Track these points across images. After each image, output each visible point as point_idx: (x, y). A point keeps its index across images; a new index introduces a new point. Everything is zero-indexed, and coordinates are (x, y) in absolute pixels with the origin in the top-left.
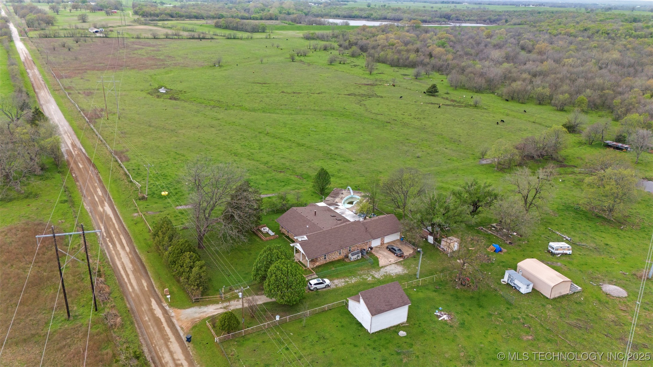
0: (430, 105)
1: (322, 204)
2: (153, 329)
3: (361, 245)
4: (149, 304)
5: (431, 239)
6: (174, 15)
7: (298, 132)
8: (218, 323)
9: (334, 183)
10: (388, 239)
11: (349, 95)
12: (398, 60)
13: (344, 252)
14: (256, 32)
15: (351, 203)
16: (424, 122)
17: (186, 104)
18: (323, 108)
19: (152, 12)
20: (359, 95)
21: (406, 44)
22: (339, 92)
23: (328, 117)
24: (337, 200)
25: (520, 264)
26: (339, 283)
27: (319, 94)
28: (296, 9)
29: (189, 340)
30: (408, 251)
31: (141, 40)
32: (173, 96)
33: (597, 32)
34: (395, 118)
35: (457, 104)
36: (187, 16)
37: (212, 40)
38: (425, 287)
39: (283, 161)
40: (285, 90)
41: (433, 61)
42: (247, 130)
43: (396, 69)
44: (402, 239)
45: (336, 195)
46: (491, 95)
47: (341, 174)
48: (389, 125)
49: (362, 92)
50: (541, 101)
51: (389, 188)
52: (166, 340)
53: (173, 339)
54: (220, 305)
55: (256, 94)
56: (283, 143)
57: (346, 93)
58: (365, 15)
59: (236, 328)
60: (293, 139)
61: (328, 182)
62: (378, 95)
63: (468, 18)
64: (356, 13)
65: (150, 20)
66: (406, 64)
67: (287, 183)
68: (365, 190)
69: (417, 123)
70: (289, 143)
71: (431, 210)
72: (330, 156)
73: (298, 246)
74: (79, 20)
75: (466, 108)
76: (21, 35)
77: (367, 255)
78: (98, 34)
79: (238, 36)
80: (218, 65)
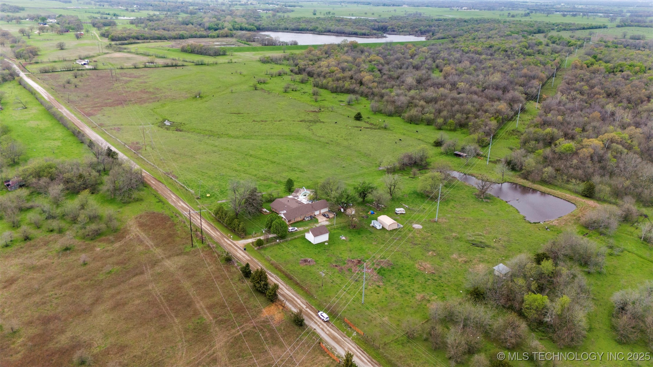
0: (356, 128)
1: (291, 197)
2: (229, 247)
3: (310, 214)
4: (224, 240)
5: (342, 210)
6: (140, 37)
7: (270, 153)
8: (255, 244)
9: (296, 185)
10: (323, 211)
11: (301, 121)
12: (337, 87)
13: (302, 217)
14: (218, 55)
15: (305, 195)
16: (350, 142)
17: (189, 135)
18: (284, 134)
19: (120, 36)
20: (308, 121)
21: (343, 70)
22: (294, 120)
23: (288, 141)
24: (298, 194)
25: (378, 218)
26: (301, 229)
27: (279, 121)
28: (247, 23)
29: (245, 249)
30: (331, 216)
31: (125, 71)
32: (178, 128)
33: (499, 49)
34: (332, 140)
35: (374, 127)
36: (151, 38)
37: (183, 67)
38: (338, 228)
39: (265, 173)
40: (256, 119)
41: (363, 88)
42: (238, 154)
43: (334, 95)
44: (329, 211)
45: (297, 191)
46: (398, 118)
47: (299, 180)
48: (328, 145)
49: (310, 118)
50: (429, 123)
51: (324, 187)
52: (236, 251)
53: (238, 250)
54: (253, 239)
55: (235, 124)
56: (262, 162)
57: (299, 119)
58: (311, 28)
59: (262, 245)
60: (268, 159)
61: (293, 185)
62: (321, 120)
63: (402, 30)
64: (303, 25)
65: (120, 44)
66: (342, 90)
67: (270, 186)
68: (312, 188)
69: (346, 143)
70: (266, 162)
71: (341, 196)
72: (292, 169)
73: (283, 216)
74: (58, 47)
75: (379, 130)
76: (23, 70)
77: (313, 218)
78: (87, 66)
79: (204, 62)
80: (198, 96)
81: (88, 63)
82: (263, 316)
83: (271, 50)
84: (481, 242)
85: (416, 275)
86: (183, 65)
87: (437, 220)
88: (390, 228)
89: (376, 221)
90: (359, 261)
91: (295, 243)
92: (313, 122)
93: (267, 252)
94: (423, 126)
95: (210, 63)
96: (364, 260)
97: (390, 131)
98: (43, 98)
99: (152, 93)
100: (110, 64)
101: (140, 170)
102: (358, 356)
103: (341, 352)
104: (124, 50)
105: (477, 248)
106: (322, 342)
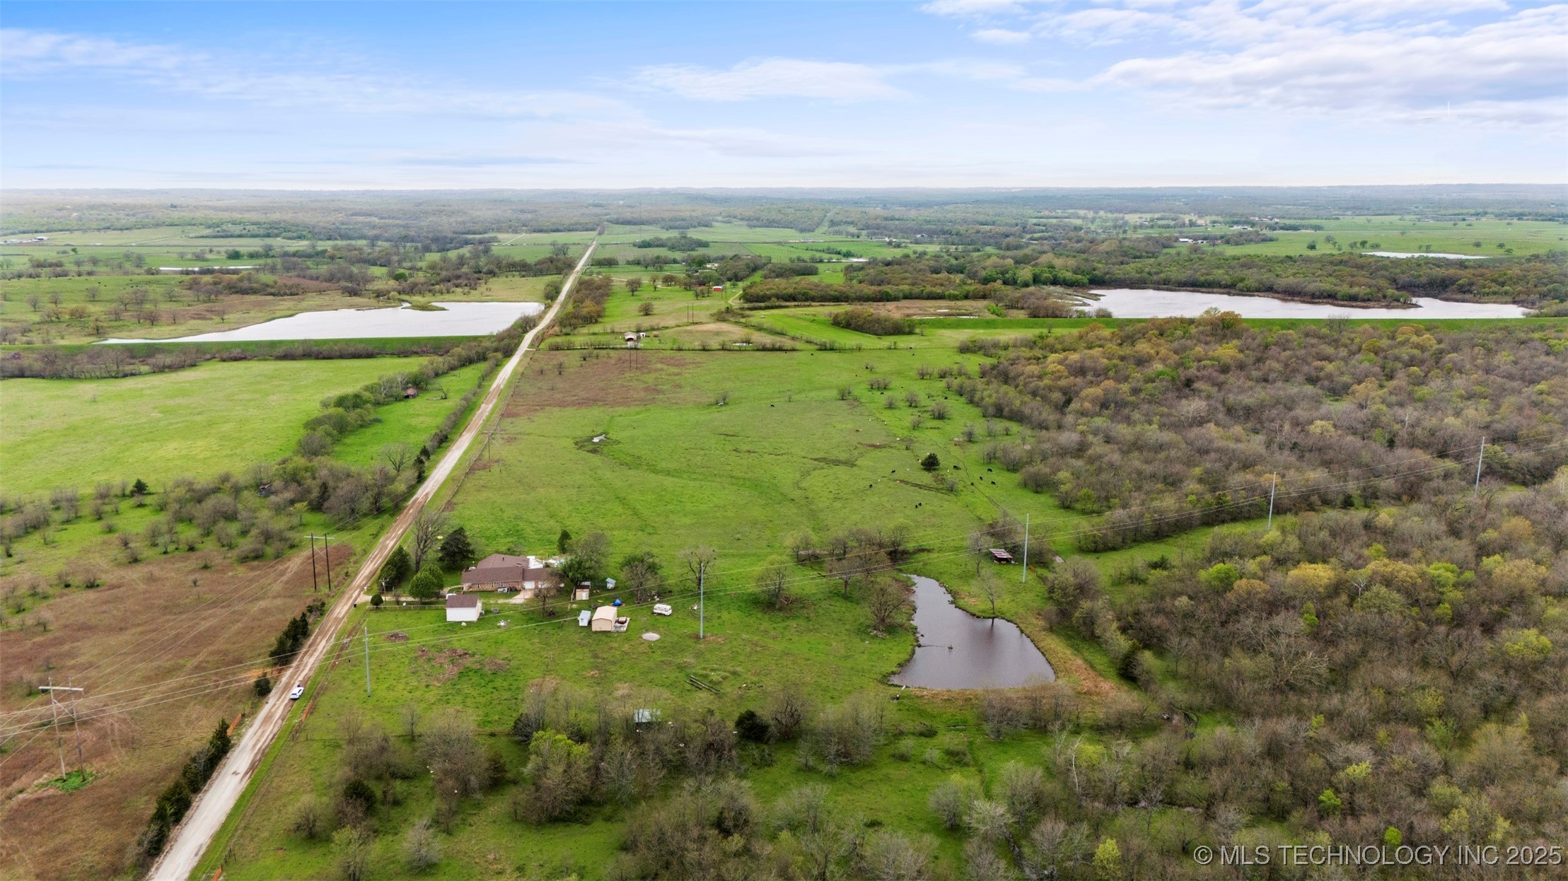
13: (495, 586)
14: (891, 334)
25: (599, 609)
35: (936, 485)
49: (844, 457)
57: (819, 456)
62: (856, 462)
74: (640, 311)
75: (931, 493)
76: (532, 345)
77: (514, 591)
78: (630, 344)
79: (837, 345)
80: (723, 401)
81: (639, 338)
82: (243, 676)
83: (1027, 326)
84: (711, 682)
85: (510, 689)
86: (794, 350)
87: (704, 637)
88: (595, 627)
89: (589, 613)
90: (466, 654)
91: (429, 615)
92: (837, 462)
93: (374, 616)
94: (1043, 498)
95: (847, 347)
96: (473, 655)
97: (952, 497)
98: (491, 386)
99: (659, 392)
100: (675, 341)
101: (427, 494)
102: (258, 740)
103: (251, 731)
104: (732, 319)
105: (688, 687)
106: (249, 716)
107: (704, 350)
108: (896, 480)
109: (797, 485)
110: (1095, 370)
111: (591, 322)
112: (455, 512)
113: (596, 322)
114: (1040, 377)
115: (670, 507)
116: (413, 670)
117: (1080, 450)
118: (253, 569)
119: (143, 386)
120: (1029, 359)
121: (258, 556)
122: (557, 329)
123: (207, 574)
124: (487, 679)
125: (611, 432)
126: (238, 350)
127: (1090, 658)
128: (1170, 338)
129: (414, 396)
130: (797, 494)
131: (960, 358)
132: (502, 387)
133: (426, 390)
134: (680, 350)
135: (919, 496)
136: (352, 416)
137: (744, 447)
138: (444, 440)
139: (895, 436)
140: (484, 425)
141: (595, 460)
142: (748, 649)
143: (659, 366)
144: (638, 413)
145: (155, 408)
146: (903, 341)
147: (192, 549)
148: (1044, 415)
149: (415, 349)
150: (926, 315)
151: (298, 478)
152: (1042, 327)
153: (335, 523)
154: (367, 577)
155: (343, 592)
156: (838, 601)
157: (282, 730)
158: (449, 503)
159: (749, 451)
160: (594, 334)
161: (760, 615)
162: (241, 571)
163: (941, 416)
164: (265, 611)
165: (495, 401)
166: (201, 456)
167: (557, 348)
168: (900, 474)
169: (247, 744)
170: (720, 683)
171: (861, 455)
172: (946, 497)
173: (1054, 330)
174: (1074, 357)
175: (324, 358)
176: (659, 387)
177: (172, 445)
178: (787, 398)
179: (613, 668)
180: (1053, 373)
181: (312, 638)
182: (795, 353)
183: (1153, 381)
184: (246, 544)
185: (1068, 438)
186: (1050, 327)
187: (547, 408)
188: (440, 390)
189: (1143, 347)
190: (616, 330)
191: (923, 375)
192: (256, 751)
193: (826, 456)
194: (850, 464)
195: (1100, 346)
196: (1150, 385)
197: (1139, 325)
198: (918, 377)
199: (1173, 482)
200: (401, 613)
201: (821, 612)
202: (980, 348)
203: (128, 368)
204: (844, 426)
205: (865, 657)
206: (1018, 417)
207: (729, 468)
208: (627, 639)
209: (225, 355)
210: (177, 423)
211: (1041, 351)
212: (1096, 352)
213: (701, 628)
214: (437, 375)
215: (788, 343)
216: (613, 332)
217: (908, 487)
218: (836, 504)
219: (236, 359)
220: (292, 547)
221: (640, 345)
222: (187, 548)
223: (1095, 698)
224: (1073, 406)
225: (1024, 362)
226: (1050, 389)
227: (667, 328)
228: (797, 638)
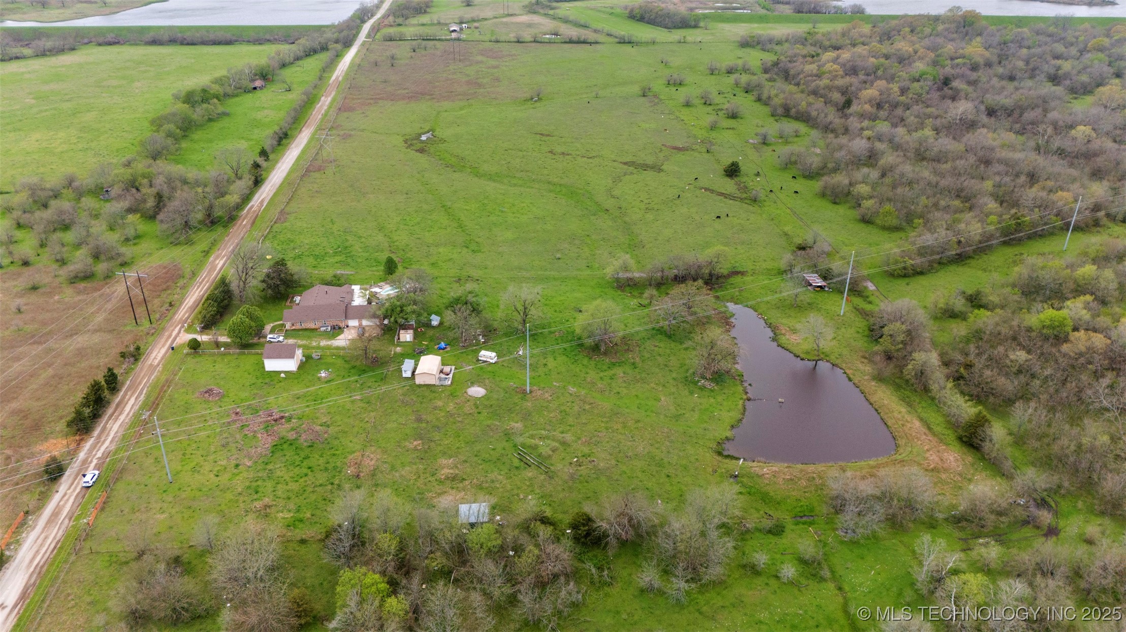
1: (356, 287)
10: (366, 322)
11: (625, 163)
12: (780, 107)
13: (319, 324)
20: (637, 165)
25: (422, 358)
29: (173, 349)
31: (497, 45)
32: (425, 146)
35: (738, 194)
38: (344, 357)
40: (557, 149)
43: (770, 120)
44: (381, 325)
52: (163, 347)
62: (663, 167)
66: (791, 113)
76: (369, 36)
77: (337, 330)
78: (454, 35)
79: (634, 39)
80: (536, 98)
81: (461, 29)
82: (39, 448)
83: (794, 21)
84: (540, 455)
85: (326, 469)
86: (597, 43)
87: (531, 392)
88: (419, 380)
89: (413, 361)
90: (282, 417)
91: (248, 360)
92: (645, 167)
93: (191, 362)
94: (842, 210)
95: (643, 40)
96: (290, 419)
97: (756, 208)
98: (330, 77)
99: (480, 85)
100: (493, 33)
101: (262, 201)
102: (37, 552)
103: (33, 535)
104: (542, 11)
105: (516, 462)
106: (34, 513)
107: (518, 42)
108: (701, 188)
109: (610, 193)
110: (864, 69)
111: (421, 13)
112: (287, 224)
113: (425, 12)
114: (819, 76)
115: (493, 218)
116: (224, 442)
117: (871, 158)
118: (79, 293)
119: (24, 70)
120: (804, 56)
121: (88, 276)
122: (391, 18)
123: (33, 298)
124: (302, 455)
125: (438, 130)
126: (113, 35)
127: (924, 415)
128: (920, 35)
129: (261, 88)
130: (610, 203)
131: (741, 52)
132: (340, 78)
133: (273, 81)
134: (497, 41)
135: (724, 206)
136: (197, 114)
137: (559, 149)
138: (283, 138)
139: (695, 137)
140: (322, 120)
141: (423, 159)
142: (576, 408)
143: (480, 58)
144: (461, 109)
145: (30, 94)
146: (692, 35)
147: (26, 263)
148: (830, 118)
149: (268, 37)
150: (706, 9)
151: (137, 184)
152: (807, 22)
153: (168, 237)
154: (190, 308)
155: (163, 329)
156: (661, 341)
157: (67, 536)
158: (282, 212)
159: (563, 153)
160: (423, 25)
161: (585, 361)
162: (68, 295)
163: (734, 116)
164: (81, 353)
165: (333, 93)
166: (59, 150)
167: (391, 39)
168: (704, 182)
169: (24, 557)
170: (550, 456)
171: (667, 158)
172: (751, 208)
173: (818, 25)
174: (846, 55)
175: (188, 44)
176: (480, 81)
177: (36, 136)
178: (594, 94)
179: (437, 436)
180: (830, 72)
181: (122, 393)
182: (598, 46)
183: (918, 81)
184: (80, 259)
185: (859, 145)
186: (815, 22)
187: (380, 101)
188: (284, 82)
189: (903, 46)
190: (442, 21)
191: (712, 71)
192: (32, 569)
193: (634, 159)
194: (657, 168)
195: (864, 44)
196: (916, 85)
197: (894, 23)
198: (708, 72)
199: (968, 200)
200: (219, 359)
201: (647, 355)
202: (758, 43)
203: (15, 51)
204: (647, 126)
205: (696, 415)
206: (804, 118)
207: (546, 172)
208: (452, 395)
209: (101, 40)
210: (46, 111)
211: (813, 48)
212: (860, 49)
213: (527, 378)
214: (284, 65)
215: (592, 36)
216: (439, 23)
217: (714, 196)
218: (648, 216)
219: (110, 44)
220: (124, 264)
221: (463, 36)
222: (21, 263)
223: (944, 476)
224: (854, 108)
225: (801, 59)
226: (829, 88)
227: (486, 19)
228: (625, 391)
